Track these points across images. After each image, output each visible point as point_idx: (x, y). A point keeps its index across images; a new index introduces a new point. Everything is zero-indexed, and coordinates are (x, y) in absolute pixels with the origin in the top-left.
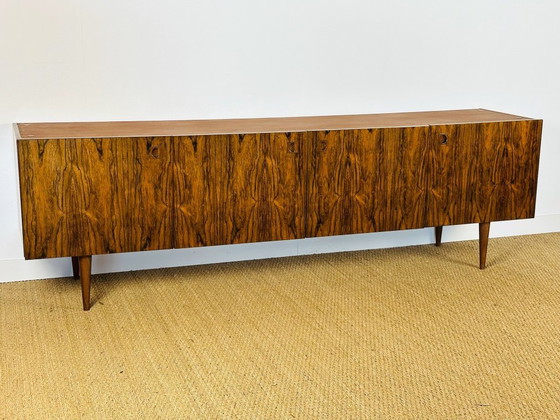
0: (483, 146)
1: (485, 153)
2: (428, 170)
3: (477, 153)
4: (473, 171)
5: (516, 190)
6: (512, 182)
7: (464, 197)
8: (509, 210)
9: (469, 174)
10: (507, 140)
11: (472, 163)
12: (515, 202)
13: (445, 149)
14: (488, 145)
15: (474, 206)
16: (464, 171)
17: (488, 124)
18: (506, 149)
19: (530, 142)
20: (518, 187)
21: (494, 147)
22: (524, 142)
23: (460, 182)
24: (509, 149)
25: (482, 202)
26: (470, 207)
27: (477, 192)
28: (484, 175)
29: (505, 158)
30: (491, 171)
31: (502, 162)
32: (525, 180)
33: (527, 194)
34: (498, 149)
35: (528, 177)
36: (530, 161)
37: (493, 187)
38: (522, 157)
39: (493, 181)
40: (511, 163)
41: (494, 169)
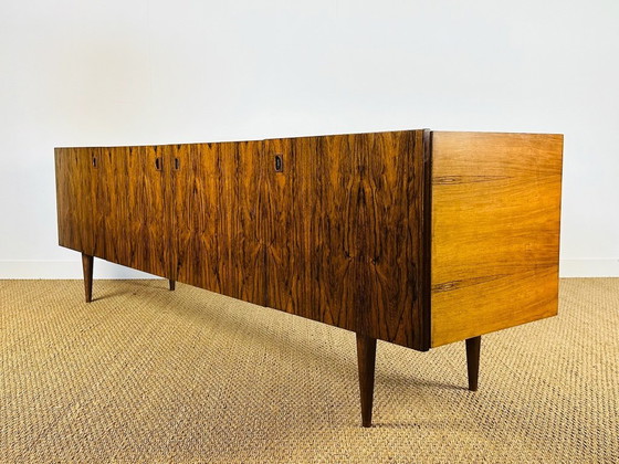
0: (327, 179)
1: (331, 194)
2: (265, 214)
3: (320, 193)
4: (317, 226)
5: (384, 277)
6: (376, 259)
7: (308, 269)
8: (374, 316)
9: (312, 229)
10: (362, 170)
11: (314, 210)
12: (385, 304)
13: (282, 179)
14: (335, 178)
15: (322, 291)
16: (305, 222)
17: (332, 138)
18: (361, 189)
19: (401, 178)
20: (387, 273)
21: (344, 181)
23: (302, 243)
24: (367, 190)
25: (332, 286)
26: (317, 290)
27: (324, 265)
28: (333, 235)
29: (361, 207)
30: (342, 229)
31: (356, 214)
32: (399, 260)
33: (404, 293)
34: (349, 188)
35: (403, 255)
36: (405, 220)
37: (346, 262)
38: (389, 208)
39: (346, 249)
40: (372, 219)
41: (346, 226)
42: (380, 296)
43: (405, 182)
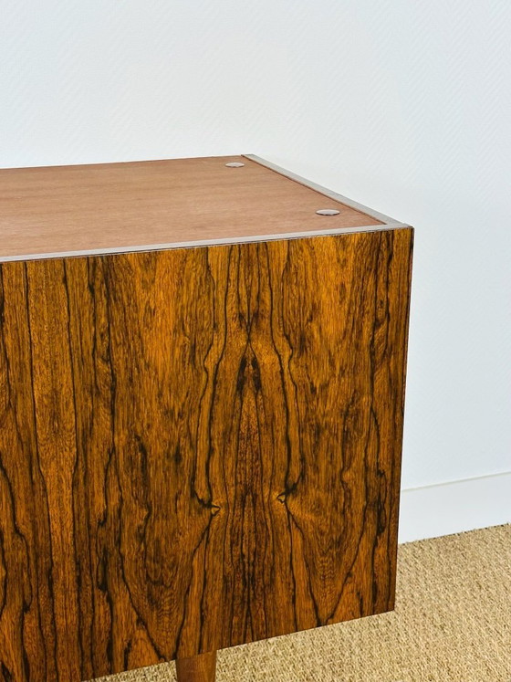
0: (136, 356)
1: (148, 386)
4: (97, 470)
5: (309, 517)
6: (290, 490)
7: (66, 574)
8: (282, 597)
9: (80, 480)
11: (86, 434)
12: (310, 566)
14: (161, 350)
15: (121, 605)
16: (51, 471)
17: (150, 259)
20: (318, 508)
21: (193, 354)
22: (332, 324)
23: (40, 521)
24: (267, 359)
25: (155, 583)
26: (101, 610)
27: (129, 549)
28: (157, 478)
29: (249, 397)
30: (187, 455)
31: (235, 413)
32: (348, 476)
33: (358, 528)
34: (210, 365)
35: (357, 463)
36: (365, 399)
37: (202, 521)
38: (325, 386)
39: (202, 493)
40: (279, 413)
41: (202, 445)
42: (298, 555)
43: (366, 330)
